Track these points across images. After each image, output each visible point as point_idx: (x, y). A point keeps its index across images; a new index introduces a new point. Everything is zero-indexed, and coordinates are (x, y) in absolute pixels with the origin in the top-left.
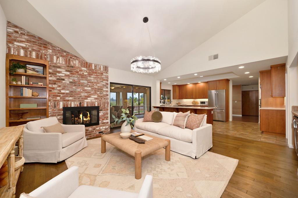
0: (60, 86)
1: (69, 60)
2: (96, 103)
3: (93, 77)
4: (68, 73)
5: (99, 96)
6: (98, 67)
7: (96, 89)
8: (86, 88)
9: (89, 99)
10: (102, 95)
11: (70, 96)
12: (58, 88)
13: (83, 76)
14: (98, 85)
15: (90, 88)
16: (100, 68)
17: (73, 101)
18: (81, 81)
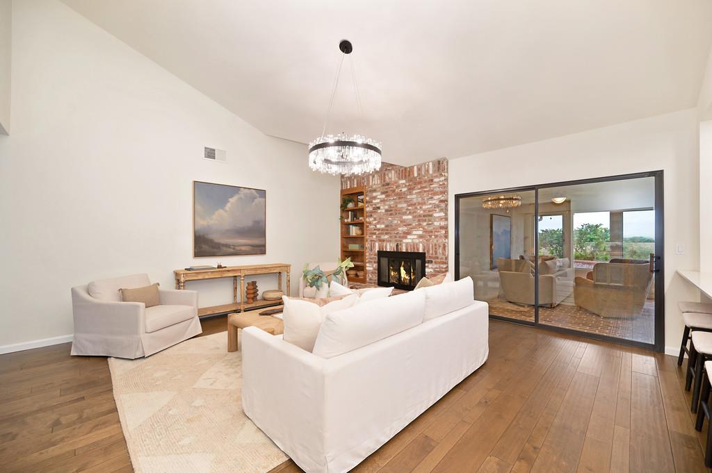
0: (375, 219)
1: (384, 174)
2: (421, 245)
3: (416, 193)
4: (383, 196)
5: (425, 231)
6: (423, 169)
7: (420, 216)
8: (404, 217)
9: (409, 237)
10: (431, 228)
11: (386, 234)
12: (374, 222)
13: (401, 196)
14: (424, 207)
15: (410, 217)
16: (428, 171)
17: (388, 241)
18: (399, 206)
